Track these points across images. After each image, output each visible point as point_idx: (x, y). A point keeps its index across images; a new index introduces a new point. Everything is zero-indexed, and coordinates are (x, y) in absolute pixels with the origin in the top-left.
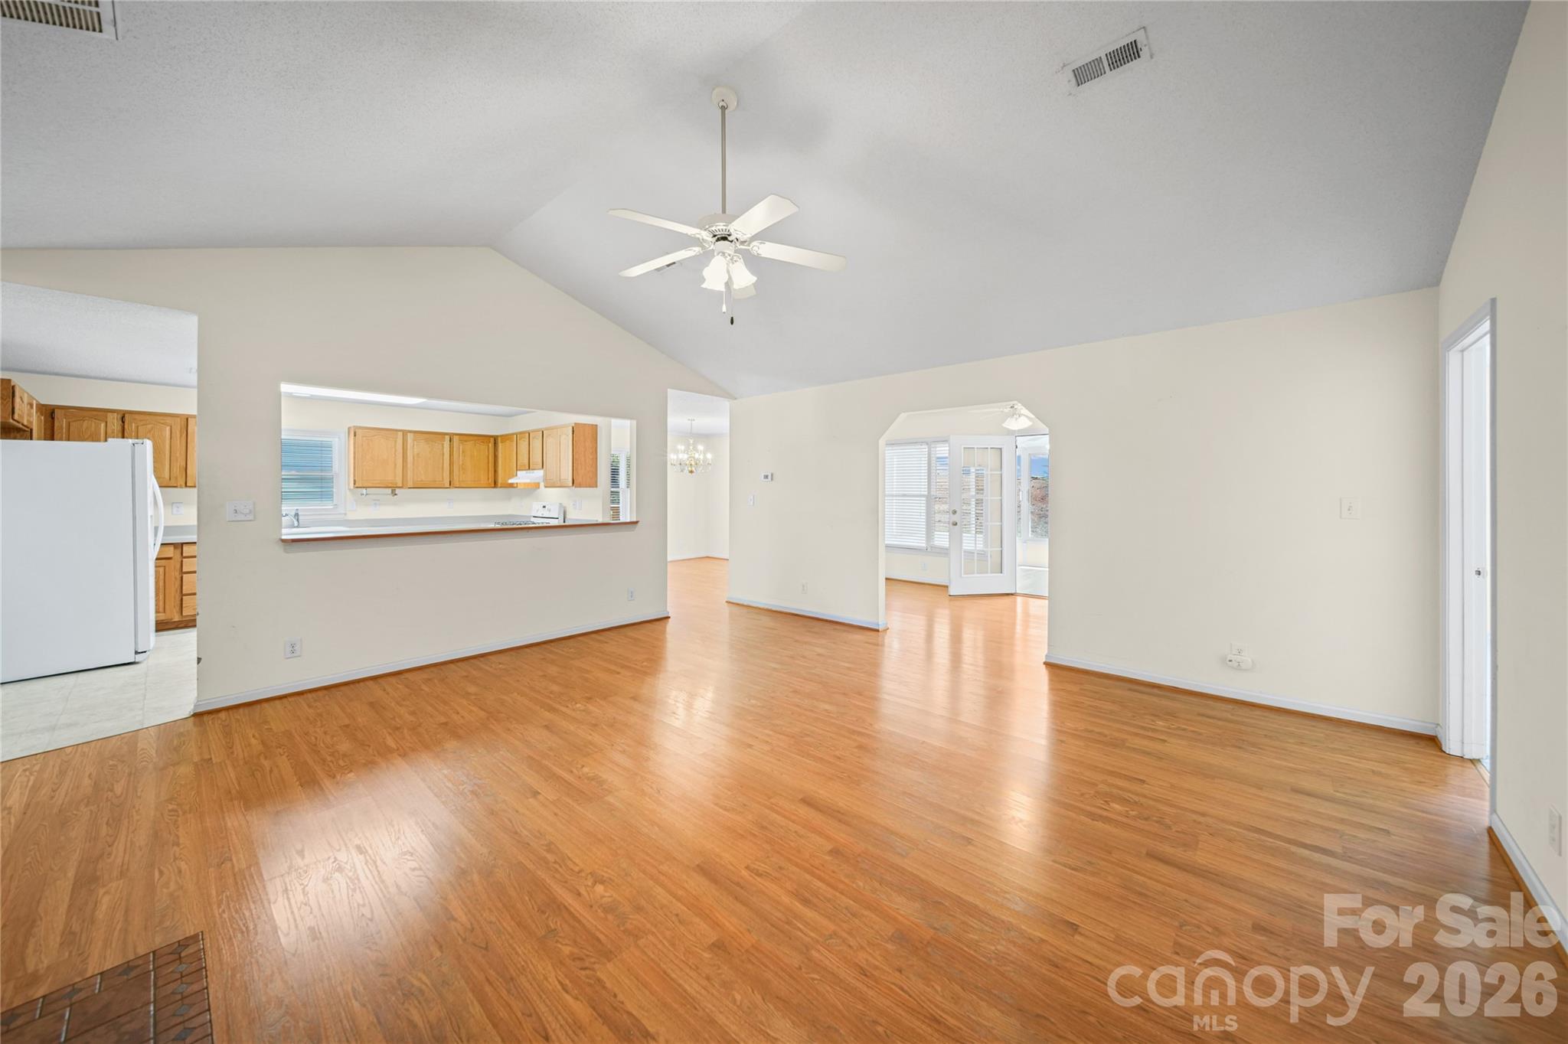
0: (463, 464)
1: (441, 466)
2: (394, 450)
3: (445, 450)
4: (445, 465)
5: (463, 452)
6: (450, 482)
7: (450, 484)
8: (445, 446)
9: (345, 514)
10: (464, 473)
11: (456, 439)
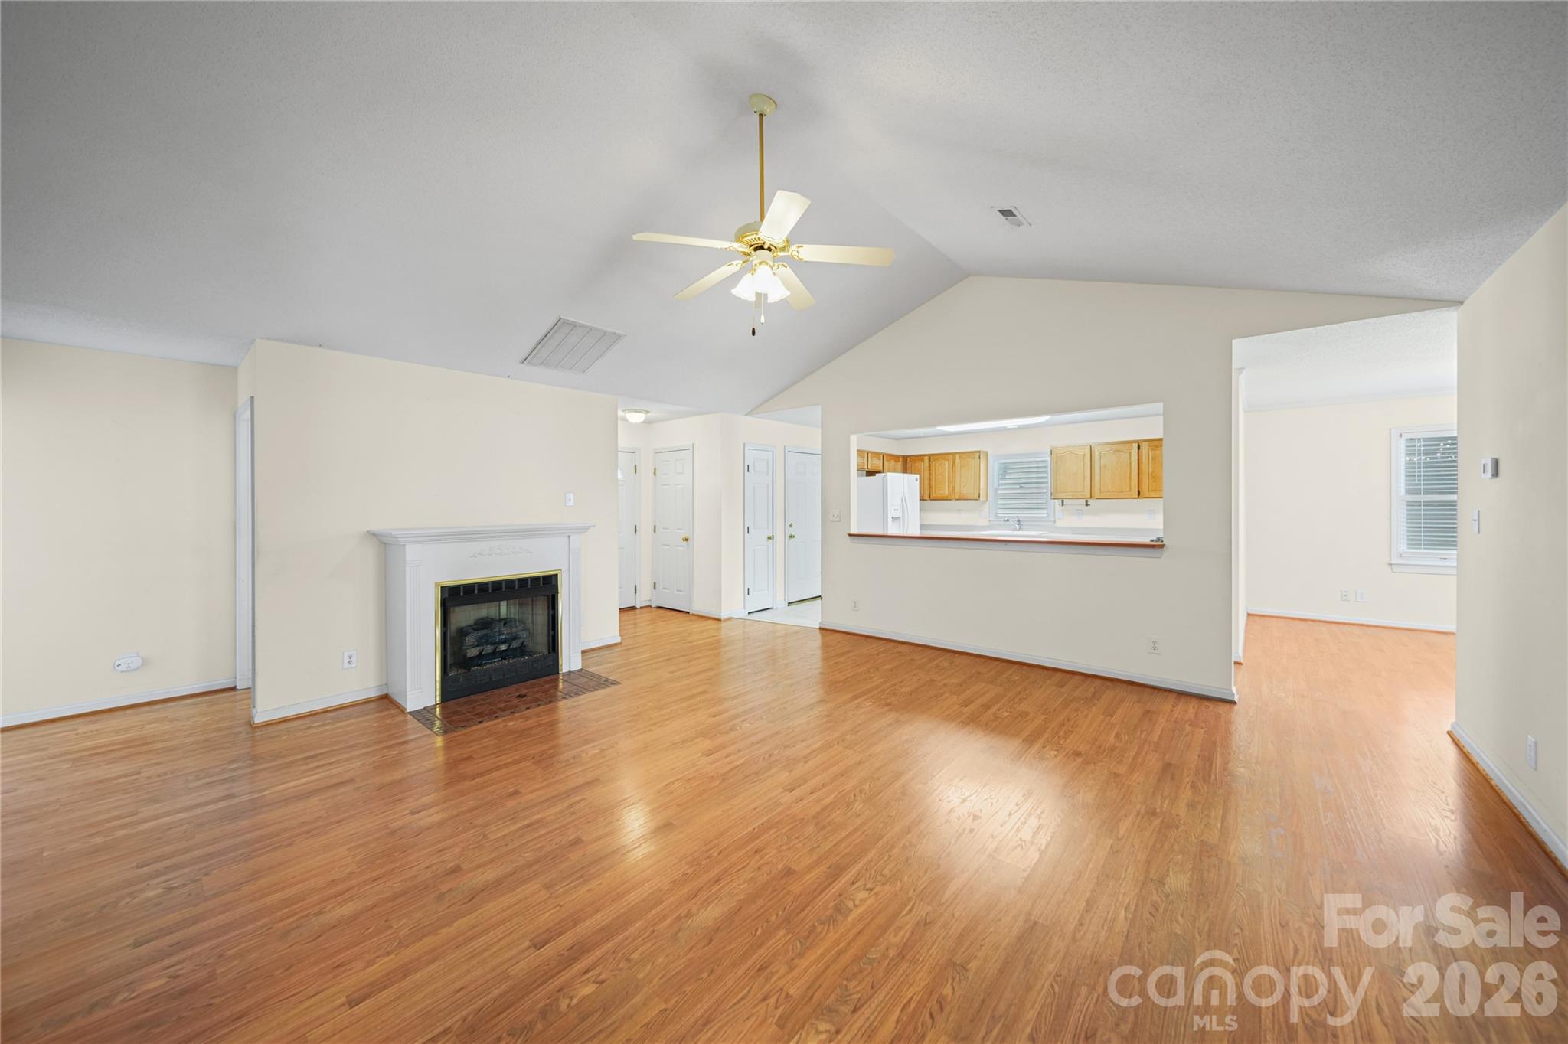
0: (1153, 472)
1: (1128, 475)
2: (1082, 463)
3: (1133, 458)
4: (1132, 475)
5: (1153, 459)
6: (1139, 492)
7: (1139, 494)
8: (1133, 454)
9: (1055, 522)
10: (1154, 481)
11: (1145, 447)
